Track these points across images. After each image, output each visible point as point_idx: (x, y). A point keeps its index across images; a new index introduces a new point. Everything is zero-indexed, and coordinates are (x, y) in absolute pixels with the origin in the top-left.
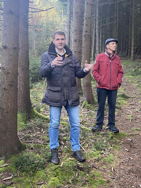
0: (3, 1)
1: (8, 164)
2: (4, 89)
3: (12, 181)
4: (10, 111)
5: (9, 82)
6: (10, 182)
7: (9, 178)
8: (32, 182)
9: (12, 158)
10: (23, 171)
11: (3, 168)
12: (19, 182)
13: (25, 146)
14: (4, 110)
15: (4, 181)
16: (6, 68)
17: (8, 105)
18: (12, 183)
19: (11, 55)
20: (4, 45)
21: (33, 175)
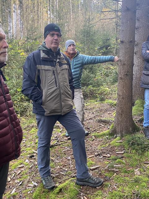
0: (121, 1)
1: (122, 141)
2: (121, 78)
3: (123, 155)
4: (125, 97)
5: (125, 72)
6: (121, 156)
7: (121, 152)
8: (140, 160)
9: (127, 137)
10: (134, 149)
11: (118, 143)
12: (129, 157)
13: (139, 128)
14: (120, 96)
15: (117, 154)
16: (123, 60)
17: (124, 92)
18: (123, 157)
19: (127, 49)
20: (121, 40)
21: (141, 154)
